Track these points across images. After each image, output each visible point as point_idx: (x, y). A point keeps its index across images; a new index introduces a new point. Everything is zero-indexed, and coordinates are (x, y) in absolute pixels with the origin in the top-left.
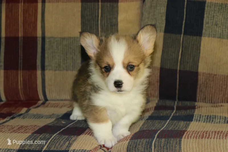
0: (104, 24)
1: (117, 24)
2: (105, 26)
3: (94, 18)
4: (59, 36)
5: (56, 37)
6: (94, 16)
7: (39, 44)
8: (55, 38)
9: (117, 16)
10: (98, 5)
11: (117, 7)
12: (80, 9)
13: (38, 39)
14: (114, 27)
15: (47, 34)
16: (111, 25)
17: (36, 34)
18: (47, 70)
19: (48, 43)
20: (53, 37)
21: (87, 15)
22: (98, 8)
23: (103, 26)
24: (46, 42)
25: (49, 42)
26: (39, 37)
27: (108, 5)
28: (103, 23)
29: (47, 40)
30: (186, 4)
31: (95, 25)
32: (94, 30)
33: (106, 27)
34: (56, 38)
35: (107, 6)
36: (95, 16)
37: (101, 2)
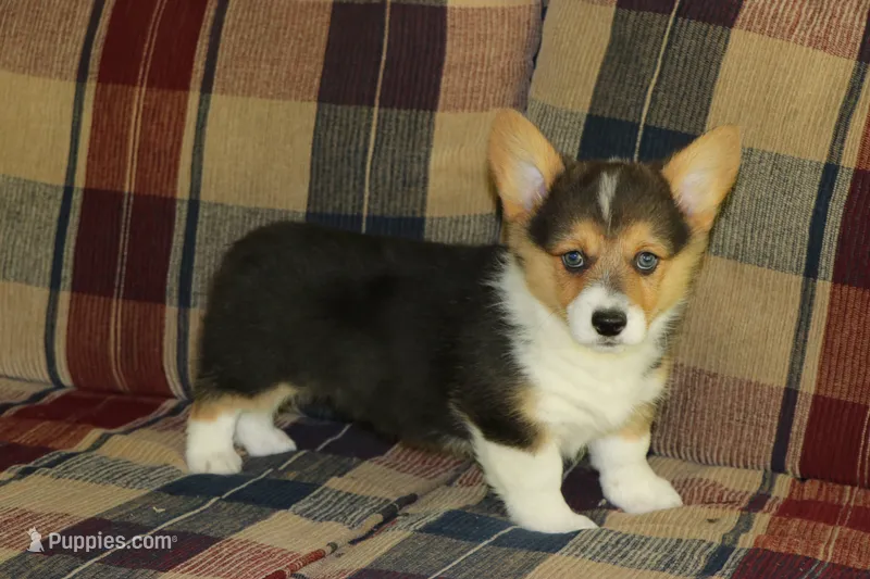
0: (384, 177)
1: (426, 180)
2: (384, 183)
3: (352, 155)
4: (241, 203)
5: (230, 204)
6: (353, 149)
7: (179, 222)
8: (228, 208)
9: (428, 155)
10: (370, 114)
11: (431, 124)
12: (312, 125)
13: (178, 205)
14: (413, 189)
15: (207, 195)
16: (404, 183)
17: (174, 192)
18: (195, 305)
19: (205, 221)
20: (222, 205)
21: (332, 146)
22: (369, 126)
23: (380, 182)
24: (200, 219)
25: (208, 217)
26: (182, 201)
27: (401, 118)
28: (380, 174)
29: (203, 213)
30: (639, 139)
31: (352, 176)
32: (347, 192)
33: (387, 187)
34: (232, 208)
35: (397, 120)
36: (356, 151)
37: (380, 107)
